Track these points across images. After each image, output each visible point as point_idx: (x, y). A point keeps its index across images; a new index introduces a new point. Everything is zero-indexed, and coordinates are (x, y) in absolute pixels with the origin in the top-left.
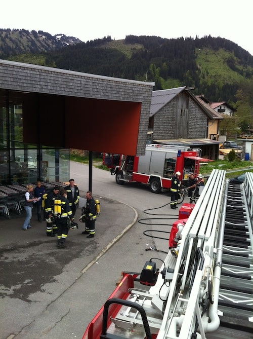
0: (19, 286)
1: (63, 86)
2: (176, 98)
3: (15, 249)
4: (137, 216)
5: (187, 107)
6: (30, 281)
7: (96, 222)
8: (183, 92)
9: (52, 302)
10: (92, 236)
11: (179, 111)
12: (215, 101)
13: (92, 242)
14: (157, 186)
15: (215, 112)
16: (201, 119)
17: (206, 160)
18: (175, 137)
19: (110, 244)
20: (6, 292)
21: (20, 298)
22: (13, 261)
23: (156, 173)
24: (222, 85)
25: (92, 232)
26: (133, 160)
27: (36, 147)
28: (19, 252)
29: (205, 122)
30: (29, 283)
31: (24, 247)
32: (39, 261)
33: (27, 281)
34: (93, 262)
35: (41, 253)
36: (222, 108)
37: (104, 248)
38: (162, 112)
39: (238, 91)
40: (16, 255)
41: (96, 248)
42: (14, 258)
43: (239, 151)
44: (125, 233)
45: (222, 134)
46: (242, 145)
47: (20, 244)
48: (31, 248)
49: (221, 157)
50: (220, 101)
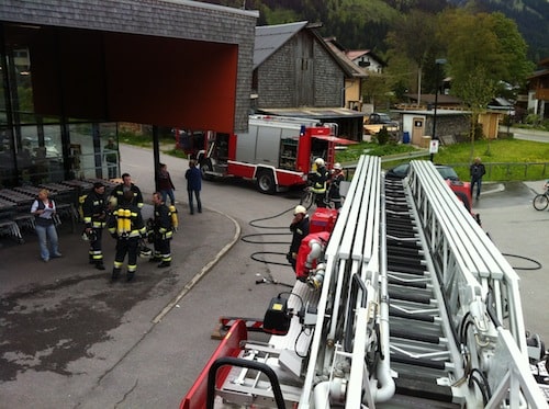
0: (49, 352)
1: (100, 14)
2: (293, 40)
3: (36, 292)
4: (238, 231)
5: (312, 56)
6: (66, 341)
7: (171, 243)
8: (304, 30)
9: (107, 372)
10: (167, 264)
11: (298, 62)
12: (354, 49)
13: (167, 274)
14: (268, 183)
15: (355, 65)
16: (333, 75)
17: (344, 141)
18: (294, 104)
19: (198, 276)
20: (28, 362)
21: (52, 370)
22: (35, 312)
23: (267, 161)
24: (363, 23)
25: (167, 258)
26: (227, 140)
27: (57, 121)
28: (44, 297)
29: (341, 81)
30: (65, 344)
31: (51, 287)
32: (79, 309)
33: (61, 342)
34: (172, 305)
35: (81, 296)
36: (366, 60)
37: (189, 283)
38: (270, 63)
39: (389, 34)
40: (38, 301)
41: (174, 283)
42: (36, 306)
43: (394, 129)
44: (221, 257)
45: (367, 101)
46: (398, 119)
47: (44, 283)
48: (65, 288)
49: (366, 138)
50: (362, 49)
